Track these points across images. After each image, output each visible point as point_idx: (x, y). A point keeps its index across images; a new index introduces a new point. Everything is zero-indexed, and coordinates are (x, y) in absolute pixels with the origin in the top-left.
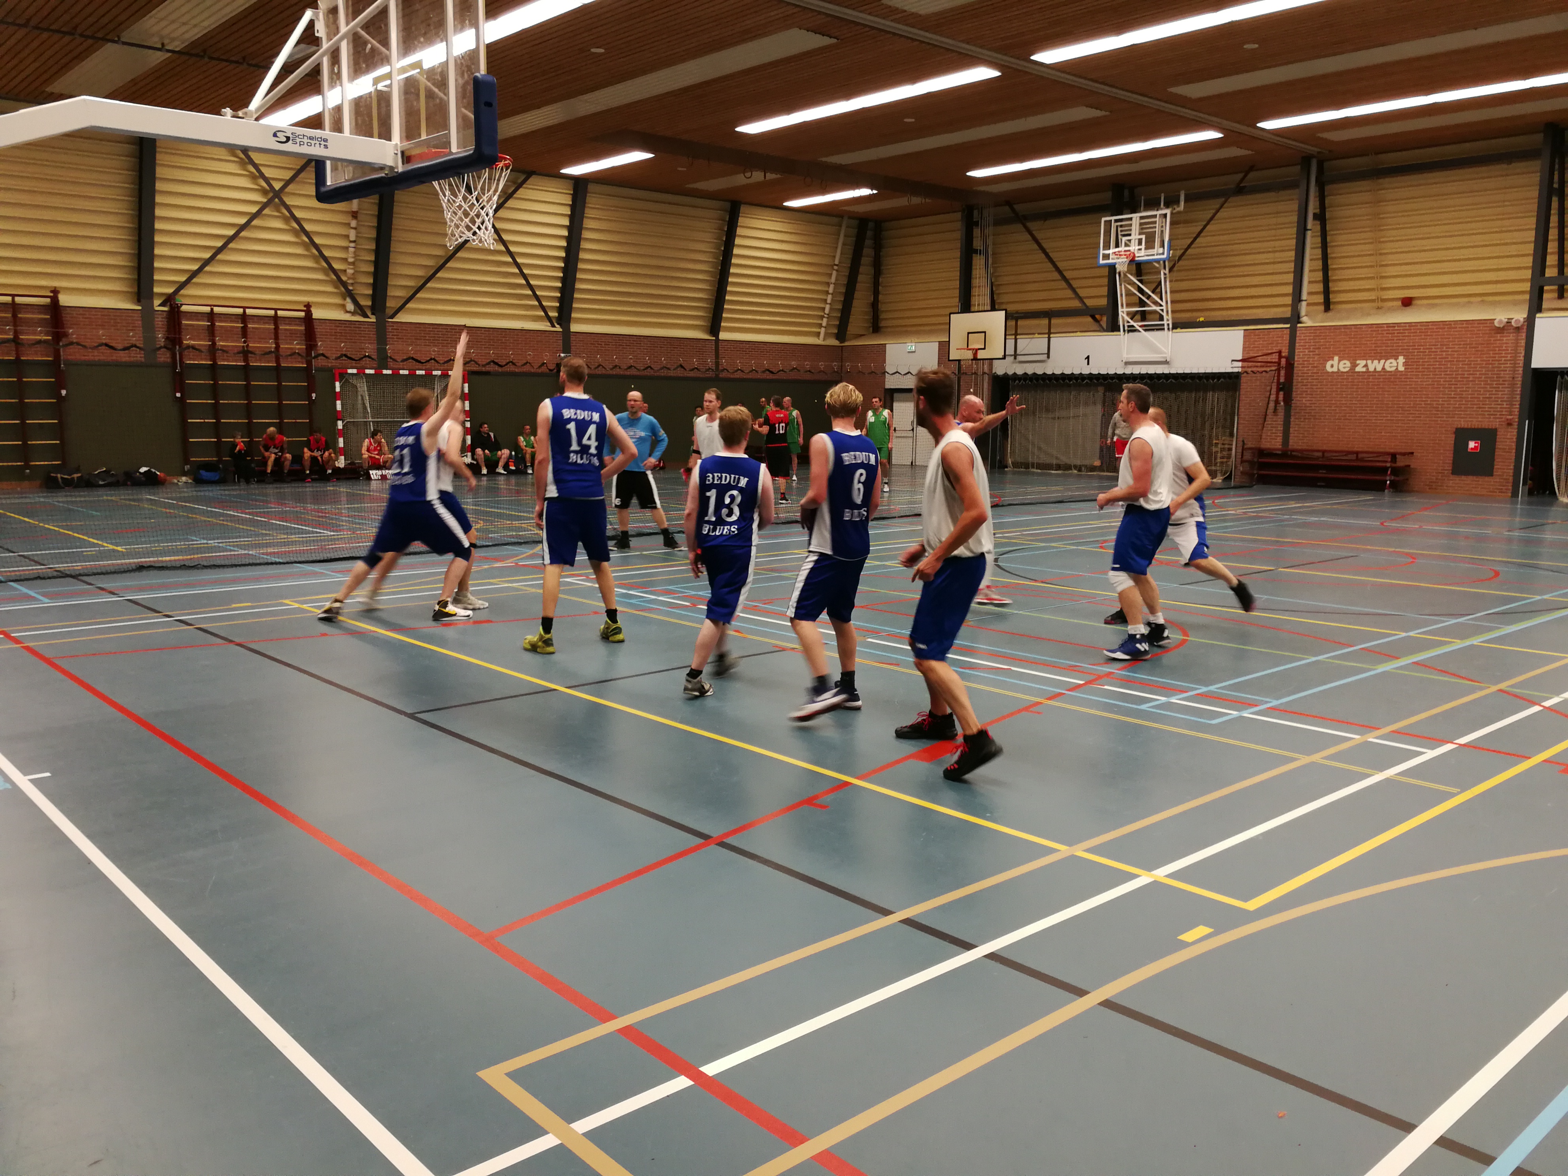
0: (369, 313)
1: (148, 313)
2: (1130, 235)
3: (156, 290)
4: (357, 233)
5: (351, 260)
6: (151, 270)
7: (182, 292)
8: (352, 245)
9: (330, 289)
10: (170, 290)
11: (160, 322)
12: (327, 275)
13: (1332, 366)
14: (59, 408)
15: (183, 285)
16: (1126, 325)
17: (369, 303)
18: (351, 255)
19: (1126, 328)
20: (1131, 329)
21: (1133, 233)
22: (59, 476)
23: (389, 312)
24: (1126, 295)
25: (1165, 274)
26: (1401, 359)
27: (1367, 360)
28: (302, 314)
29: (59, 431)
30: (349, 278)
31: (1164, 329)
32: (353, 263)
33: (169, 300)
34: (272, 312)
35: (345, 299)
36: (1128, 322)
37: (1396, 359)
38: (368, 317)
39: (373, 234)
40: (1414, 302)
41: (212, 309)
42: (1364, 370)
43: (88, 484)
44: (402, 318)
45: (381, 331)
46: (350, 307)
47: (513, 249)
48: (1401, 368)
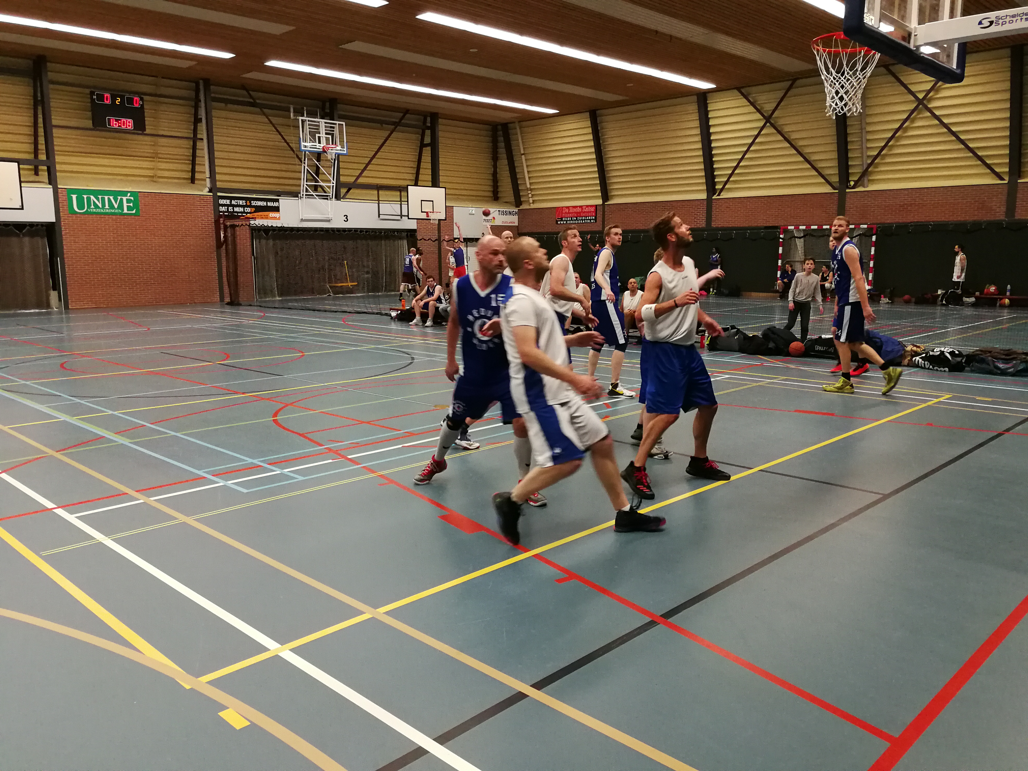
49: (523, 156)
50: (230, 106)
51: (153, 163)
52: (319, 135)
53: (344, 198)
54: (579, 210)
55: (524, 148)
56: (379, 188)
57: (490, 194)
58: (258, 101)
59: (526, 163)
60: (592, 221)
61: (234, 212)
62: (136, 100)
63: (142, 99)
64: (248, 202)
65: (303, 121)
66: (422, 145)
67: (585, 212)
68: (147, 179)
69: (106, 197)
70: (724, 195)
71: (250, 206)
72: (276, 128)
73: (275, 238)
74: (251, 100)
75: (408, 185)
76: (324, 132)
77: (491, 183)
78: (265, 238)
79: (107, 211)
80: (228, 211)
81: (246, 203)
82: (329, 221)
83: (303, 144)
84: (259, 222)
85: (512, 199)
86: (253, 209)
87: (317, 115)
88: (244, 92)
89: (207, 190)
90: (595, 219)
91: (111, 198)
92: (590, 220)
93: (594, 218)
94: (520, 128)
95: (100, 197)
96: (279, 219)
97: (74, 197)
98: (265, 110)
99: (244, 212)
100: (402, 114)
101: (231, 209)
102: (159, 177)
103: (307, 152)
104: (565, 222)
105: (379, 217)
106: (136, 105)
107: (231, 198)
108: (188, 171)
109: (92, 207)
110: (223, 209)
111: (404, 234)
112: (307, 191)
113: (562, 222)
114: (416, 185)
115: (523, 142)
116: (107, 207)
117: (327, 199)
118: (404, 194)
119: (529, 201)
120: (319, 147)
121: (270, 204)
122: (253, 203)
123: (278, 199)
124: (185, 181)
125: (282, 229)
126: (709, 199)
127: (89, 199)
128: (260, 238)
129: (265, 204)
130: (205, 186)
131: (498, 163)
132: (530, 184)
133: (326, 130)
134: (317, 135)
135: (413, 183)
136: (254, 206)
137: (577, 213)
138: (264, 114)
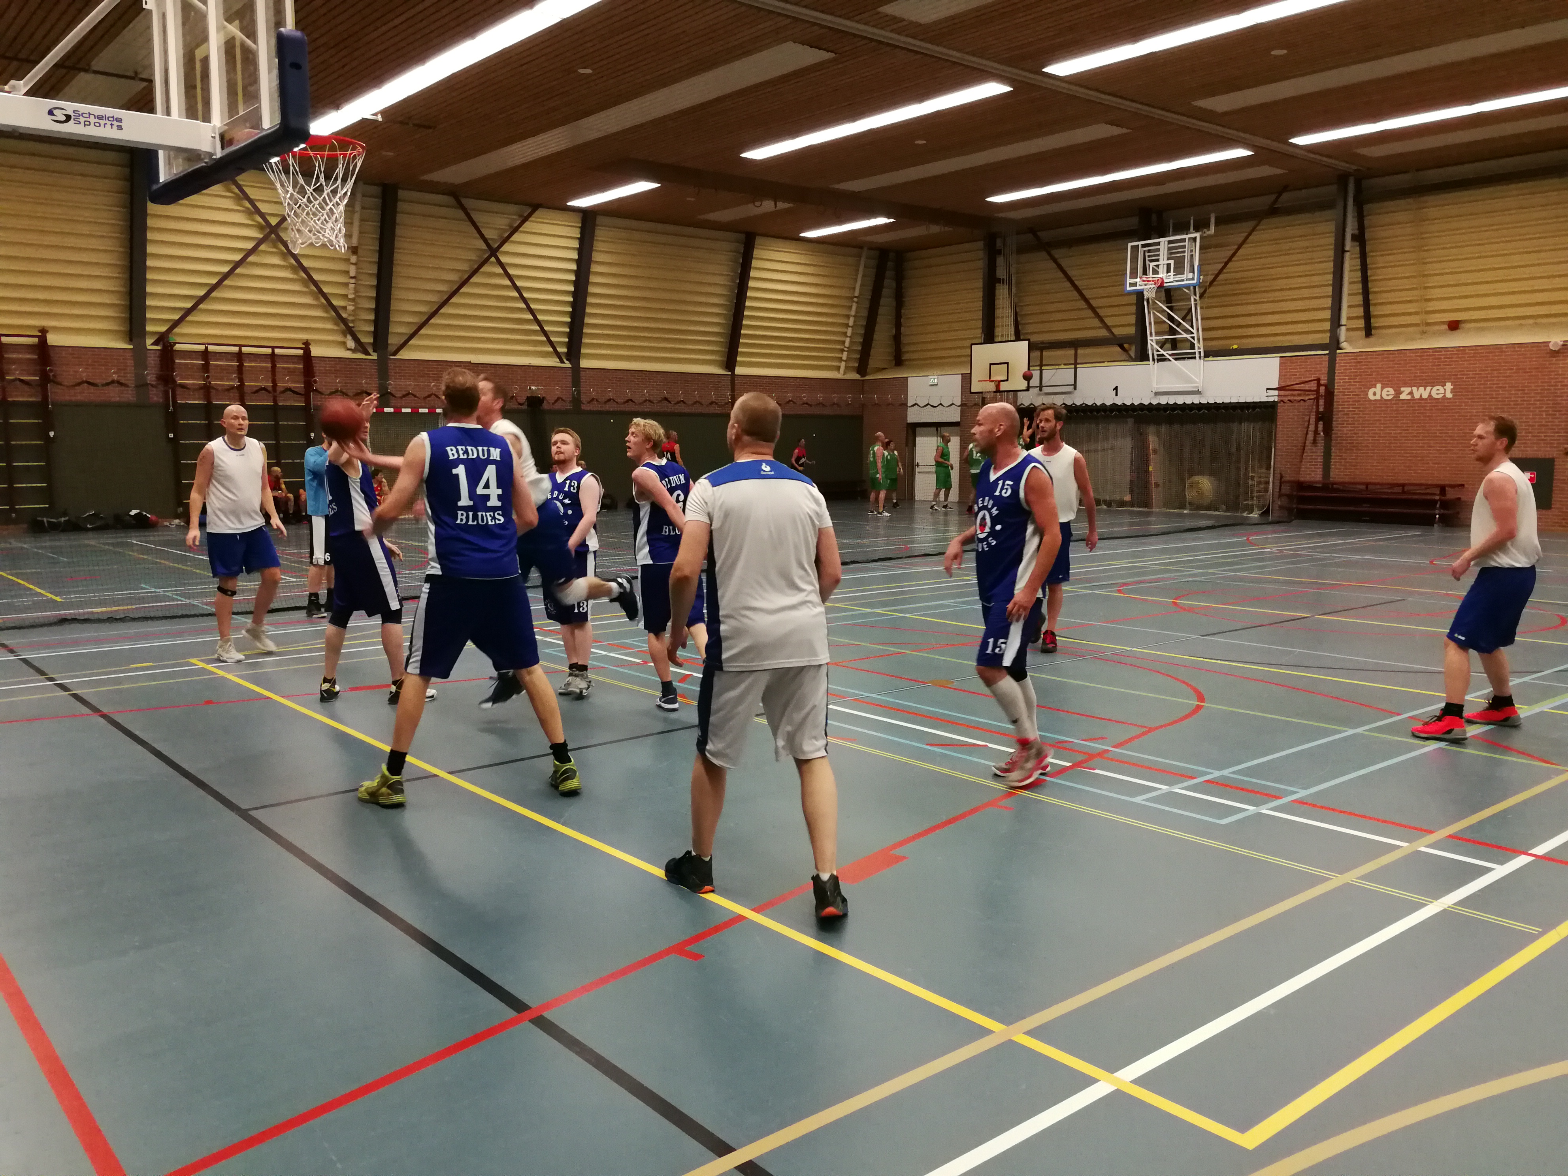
0: (371, 351)
1: (140, 352)
2: (1158, 260)
3: (149, 328)
4: (357, 269)
5: (351, 296)
6: (143, 308)
7: (176, 330)
8: (353, 281)
9: (329, 326)
10: (163, 329)
11: (153, 361)
12: (327, 312)
13: (1375, 394)
14: (47, 450)
15: (176, 324)
16: (1155, 353)
17: (372, 341)
18: (352, 291)
19: (1156, 357)
20: (1161, 359)
21: (1161, 257)
22: (45, 520)
23: (392, 349)
24: (1155, 323)
25: (1195, 300)
26: (1449, 386)
28: (301, 352)
29: (46, 473)
30: (349, 315)
31: (1195, 358)
32: (353, 300)
33: (162, 338)
34: (269, 351)
35: (346, 337)
36: (1158, 351)
37: (1443, 386)
38: (370, 355)
39: (374, 270)
40: (1462, 326)
41: (206, 348)
42: (1409, 397)
43: (75, 527)
44: (404, 355)
45: (383, 368)
46: (351, 344)
47: (519, 283)
48: (1449, 395)
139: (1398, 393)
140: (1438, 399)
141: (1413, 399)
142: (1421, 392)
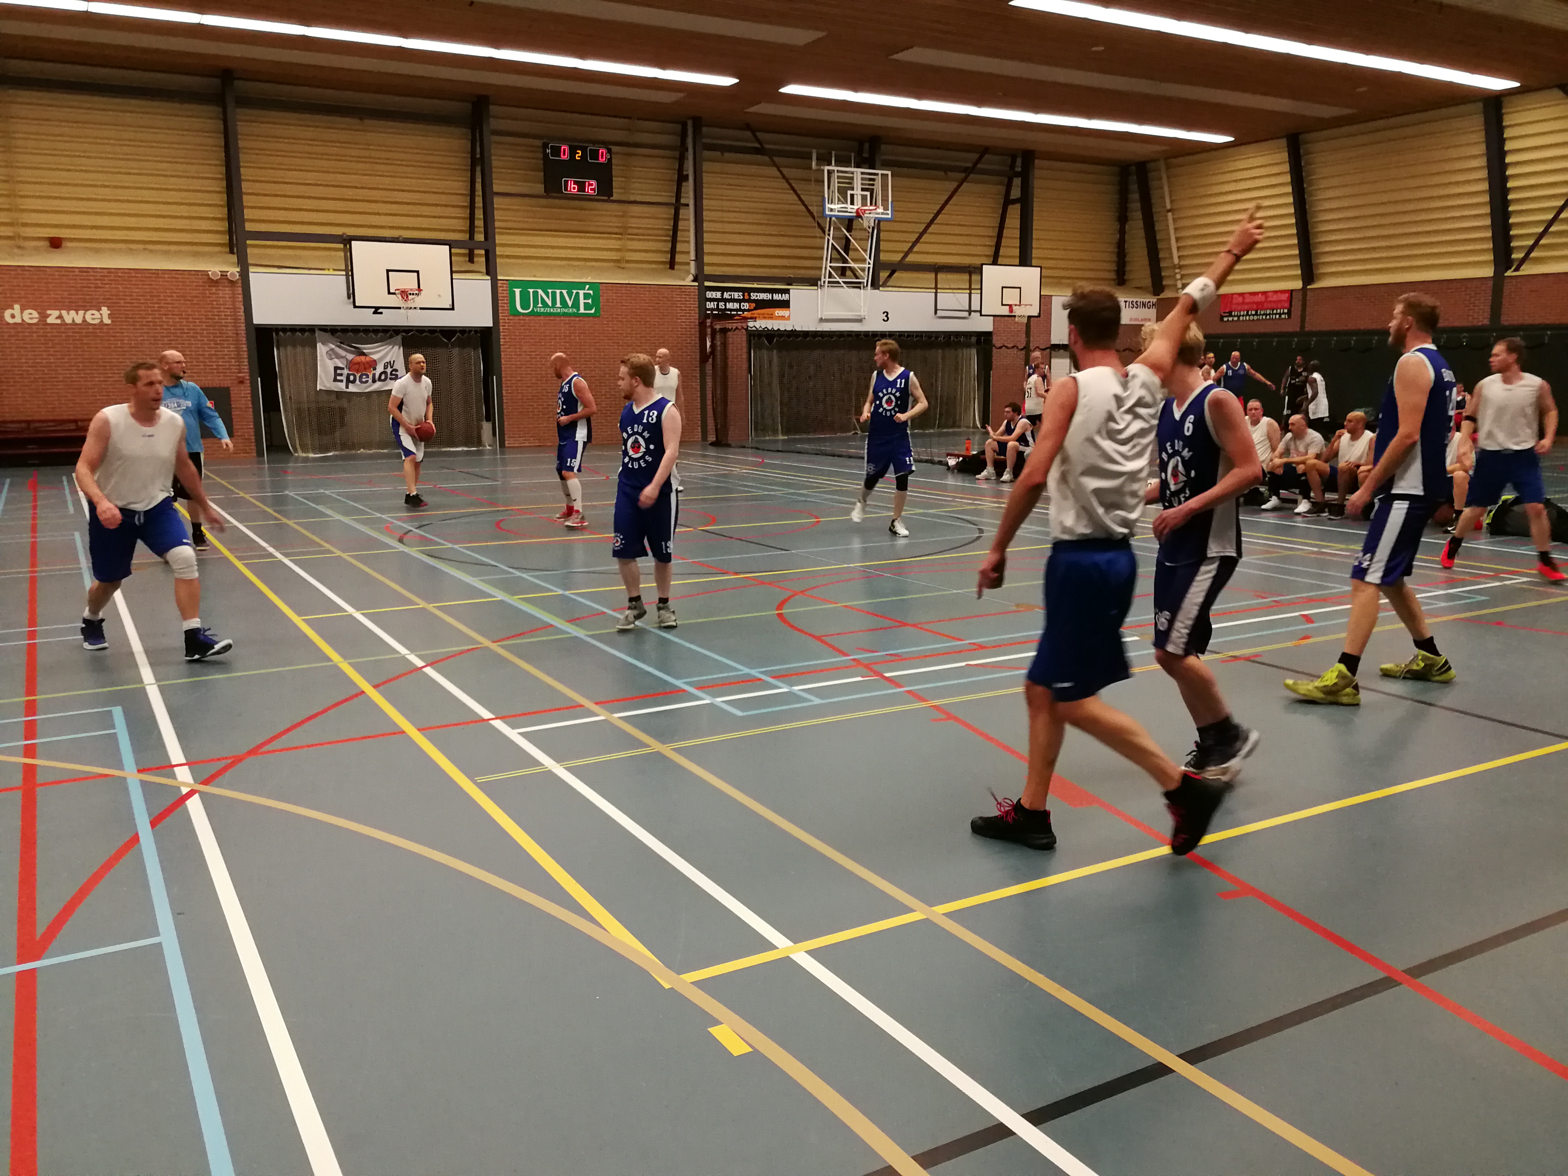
13: (13, 316)
26: (105, 311)
27: (60, 310)
37: (99, 310)
40: (64, 244)
42: (59, 321)
48: (107, 321)
49: (1170, 214)
50: (727, 155)
51: (620, 242)
52: (852, 192)
53: (884, 285)
54: (1260, 298)
55: (1172, 201)
56: (937, 269)
57: (1113, 275)
58: (767, 146)
59: (1174, 224)
60: (1283, 316)
61: (726, 309)
62: (602, 153)
63: (609, 151)
64: (746, 294)
65: (829, 172)
66: (1007, 202)
67: (1271, 302)
68: (612, 264)
69: (558, 292)
70: (1527, 270)
71: (749, 301)
72: (790, 184)
73: (781, 348)
74: (757, 145)
75: (982, 265)
76: (860, 187)
77: (1114, 258)
78: (768, 349)
79: (559, 310)
80: (718, 309)
81: (743, 295)
82: (860, 321)
83: (828, 206)
84: (760, 324)
85: (1148, 282)
86: (753, 305)
87: (850, 162)
88: (748, 134)
89: (691, 277)
90: (1289, 313)
91: (564, 292)
92: (1280, 314)
93: (1286, 311)
94: (1168, 167)
95: (550, 291)
96: (788, 318)
97: (517, 291)
98: (776, 159)
99: (740, 310)
100: (978, 156)
101: (722, 305)
102: (628, 262)
103: (834, 219)
104: (1236, 319)
105: (936, 313)
106: (602, 160)
107: (723, 290)
108: (666, 252)
109: (540, 305)
110: (710, 305)
111: (974, 339)
112: (830, 276)
113: (1230, 319)
114: (995, 263)
115: (1170, 191)
116: (558, 305)
117: (860, 288)
118: (975, 277)
119: (1176, 285)
120: (851, 209)
121: (777, 297)
122: (754, 296)
123: (789, 290)
124: (662, 266)
125: (793, 334)
126: (1498, 278)
127: (536, 294)
128: (759, 347)
129: (769, 296)
130: (688, 272)
131: (1127, 227)
132: (1179, 257)
133: (862, 184)
134: (849, 192)
135: (991, 260)
136: (755, 301)
137: (1257, 303)
138: (775, 164)
139: (44, 316)
140: (95, 325)
141: (64, 324)
142: (71, 317)
